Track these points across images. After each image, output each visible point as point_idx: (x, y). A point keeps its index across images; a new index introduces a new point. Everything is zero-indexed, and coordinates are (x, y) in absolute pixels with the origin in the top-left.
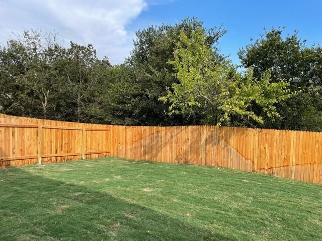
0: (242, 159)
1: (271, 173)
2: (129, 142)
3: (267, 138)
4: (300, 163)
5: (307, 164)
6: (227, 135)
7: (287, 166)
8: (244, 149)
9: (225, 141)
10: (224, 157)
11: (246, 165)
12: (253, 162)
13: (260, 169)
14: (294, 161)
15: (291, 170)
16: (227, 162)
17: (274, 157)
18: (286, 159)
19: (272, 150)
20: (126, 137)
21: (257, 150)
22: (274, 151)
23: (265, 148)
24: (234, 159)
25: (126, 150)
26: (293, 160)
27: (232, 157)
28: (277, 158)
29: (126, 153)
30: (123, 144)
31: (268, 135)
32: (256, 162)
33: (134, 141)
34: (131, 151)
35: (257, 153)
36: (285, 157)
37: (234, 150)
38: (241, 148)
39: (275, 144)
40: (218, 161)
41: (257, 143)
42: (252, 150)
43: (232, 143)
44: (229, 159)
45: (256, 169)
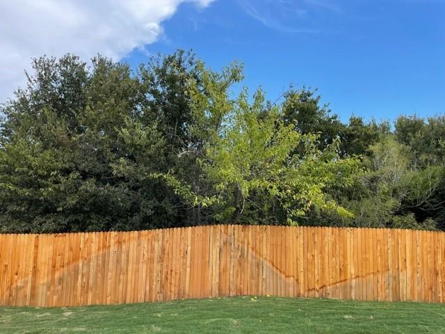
0: (281, 278)
1: (324, 294)
2: (44, 269)
3: (316, 240)
4: (360, 274)
5: (369, 274)
6: (256, 239)
7: (345, 280)
8: (283, 260)
9: (253, 249)
10: (252, 278)
11: (286, 285)
12: (297, 280)
13: (309, 290)
14: (353, 272)
15: (351, 287)
16: (257, 285)
17: (327, 269)
18: (343, 270)
19: (323, 258)
20: (36, 258)
21: (302, 261)
22: (326, 260)
23: (313, 256)
24: (268, 280)
25: (34, 288)
26: (351, 270)
27: (264, 277)
28: (331, 270)
29: (33, 295)
30: (26, 275)
31: (316, 236)
32: (302, 280)
33: (58, 265)
34: (49, 288)
35: (302, 265)
36: (341, 267)
37: (268, 264)
38: (279, 260)
39: (327, 249)
40: (242, 286)
41: (302, 249)
42: (295, 261)
43: (265, 252)
44: (261, 280)
45: (302, 292)
